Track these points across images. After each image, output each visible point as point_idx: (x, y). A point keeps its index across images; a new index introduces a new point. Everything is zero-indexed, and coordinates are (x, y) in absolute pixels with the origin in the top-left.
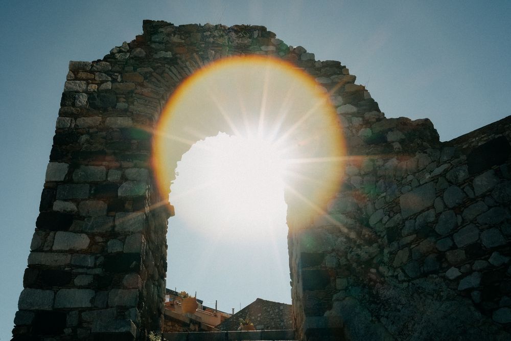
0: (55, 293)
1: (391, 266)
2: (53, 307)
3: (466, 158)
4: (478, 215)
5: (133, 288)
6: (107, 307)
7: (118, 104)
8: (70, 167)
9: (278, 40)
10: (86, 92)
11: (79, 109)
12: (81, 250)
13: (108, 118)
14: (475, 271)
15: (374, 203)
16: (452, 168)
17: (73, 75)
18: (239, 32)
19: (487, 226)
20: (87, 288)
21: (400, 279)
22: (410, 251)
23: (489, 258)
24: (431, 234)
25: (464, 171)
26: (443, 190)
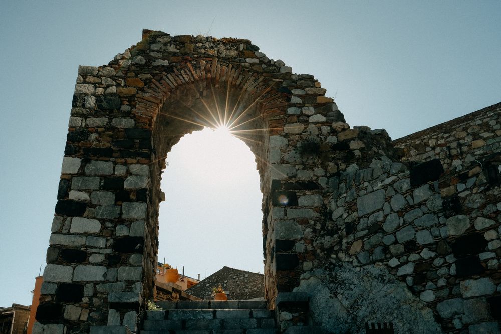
0: (74, 269)
1: (347, 254)
2: (72, 280)
3: (409, 173)
4: (415, 219)
5: (138, 266)
6: (117, 281)
7: (122, 106)
8: (82, 162)
9: (261, 53)
10: (94, 94)
11: (88, 110)
12: (94, 234)
13: (114, 119)
14: (410, 262)
15: (337, 202)
16: (398, 180)
17: (82, 79)
18: (227, 44)
19: (421, 228)
20: (100, 265)
21: (354, 264)
22: (363, 243)
23: (421, 252)
24: (380, 231)
25: (407, 183)
26: (391, 197)
